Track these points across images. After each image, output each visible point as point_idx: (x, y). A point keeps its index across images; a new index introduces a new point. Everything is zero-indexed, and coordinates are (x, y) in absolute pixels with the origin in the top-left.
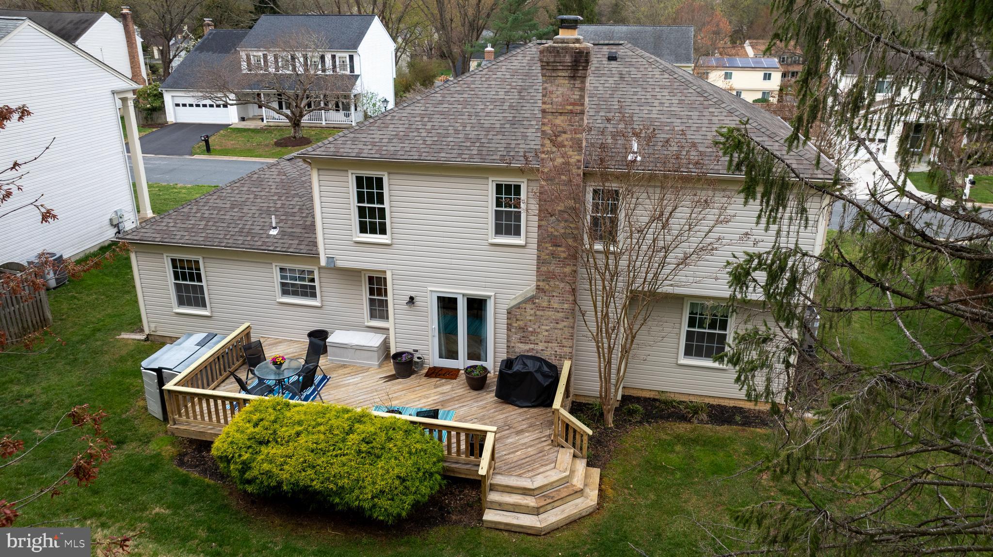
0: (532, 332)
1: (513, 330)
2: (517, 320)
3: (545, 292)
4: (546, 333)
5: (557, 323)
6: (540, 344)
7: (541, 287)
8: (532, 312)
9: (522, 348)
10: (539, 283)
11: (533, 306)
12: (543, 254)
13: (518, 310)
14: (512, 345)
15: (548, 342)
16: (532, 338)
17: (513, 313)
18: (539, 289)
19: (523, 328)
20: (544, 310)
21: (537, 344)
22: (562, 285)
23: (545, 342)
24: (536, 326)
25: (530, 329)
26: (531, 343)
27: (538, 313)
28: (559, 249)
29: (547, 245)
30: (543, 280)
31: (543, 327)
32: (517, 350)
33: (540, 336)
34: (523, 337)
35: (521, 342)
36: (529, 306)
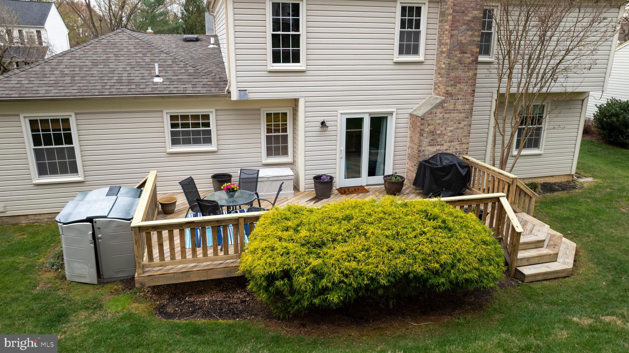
0: (439, 134)
1: (425, 135)
2: (429, 125)
3: (452, 96)
4: (450, 134)
5: (459, 123)
6: (445, 144)
7: (449, 92)
8: (441, 115)
9: (430, 151)
10: (448, 89)
11: (442, 110)
12: (453, 61)
13: (430, 116)
14: (423, 149)
15: (451, 142)
16: (439, 140)
17: (426, 119)
18: (447, 94)
19: (433, 132)
20: (450, 113)
21: (443, 145)
22: (465, 88)
23: (449, 142)
24: (443, 129)
25: (438, 132)
26: (438, 145)
27: (446, 116)
28: (466, 55)
29: (457, 53)
30: (452, 85)
31: (449, 129)
32: (427, 153)
33: (446, 137)
34: (432, 140)
35: (430, 145)
36: (439, 110)
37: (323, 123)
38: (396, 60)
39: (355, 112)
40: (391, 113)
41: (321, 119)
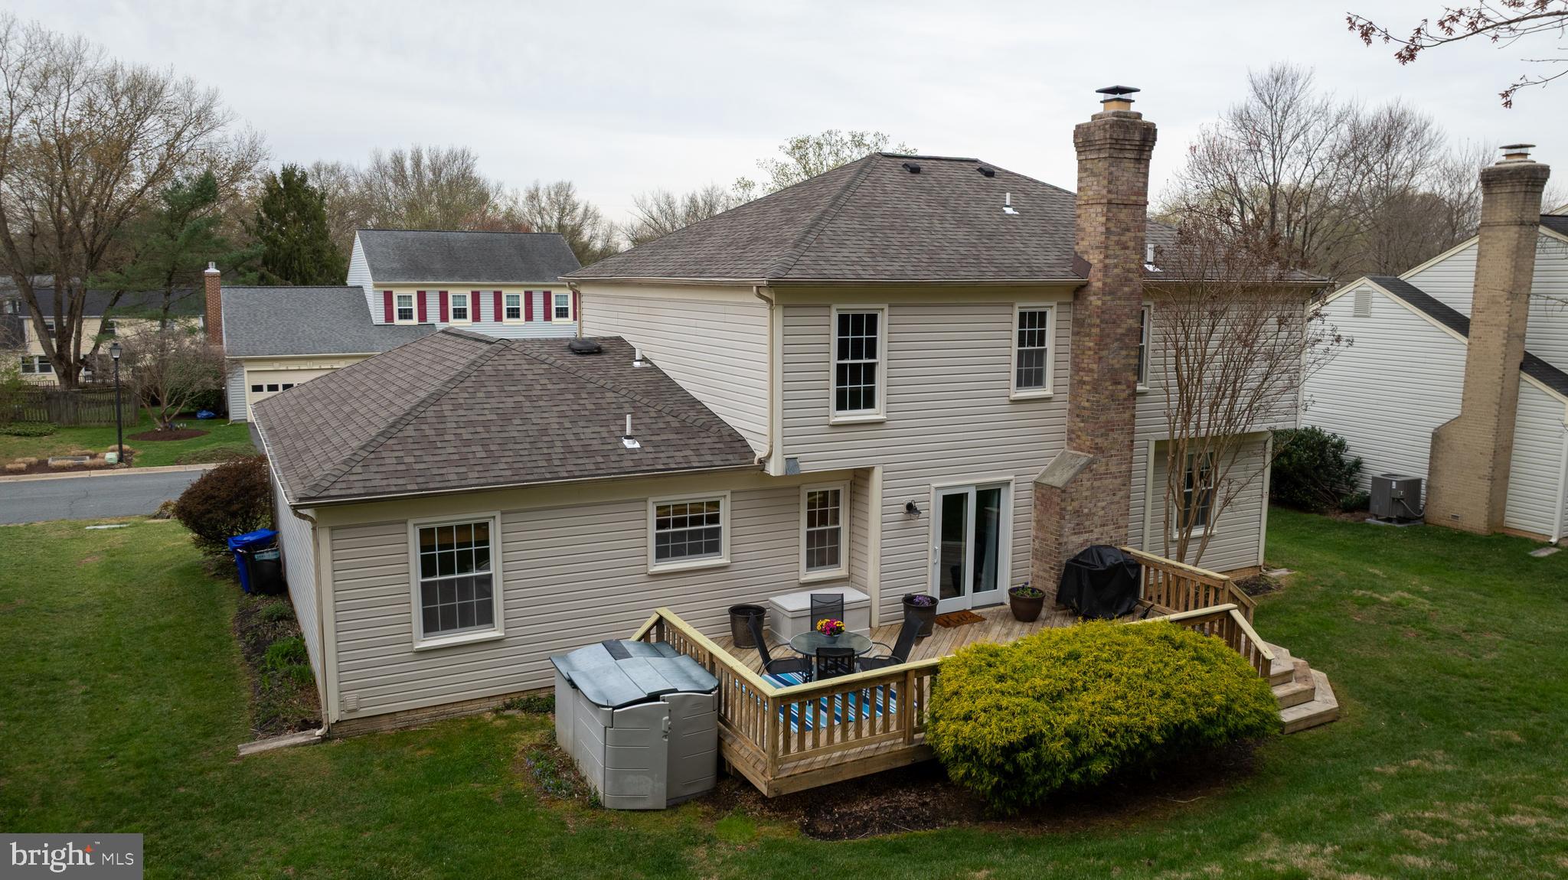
0: (1087, 515)
1: (1067, 517)
2: (1072, 500)
3: (1103, 452)
4: (1102, 513)
5: (1114, 495)
6: (1096, 530)
7: (1100, 445)
8: (1089, 483)
9: (1075, 543)
10: (1097, 440)
11: (1091, 475)
12: (1103, 397)
13: (1073, 485)
14: (1065, 540)
15: (1104, 525)
16: (1087, 523)
17: (1069, 490)
18: (1096, 449)
19: (1078, 511)
20: (1101, 479)
21: (1092, 531)
22: (1121, 438)
23: (1101, 526)
24: (1091, 505)
25: (1086, 511)
26: (1086, 532)
27: (1097, 484)
28: (1119, 387)
29: (1108, 384)
30: (1102, 435)
31: (1100, 504)
32: (1070, 547)
33: (1096, 518)
34: (1078, 524)
35: (1075, 534)
36: (1086, 476)
37: (910, 508)
38: (1013, 396)
39: (955, 483)
40: (1007, 483)
41: (907, 499)
